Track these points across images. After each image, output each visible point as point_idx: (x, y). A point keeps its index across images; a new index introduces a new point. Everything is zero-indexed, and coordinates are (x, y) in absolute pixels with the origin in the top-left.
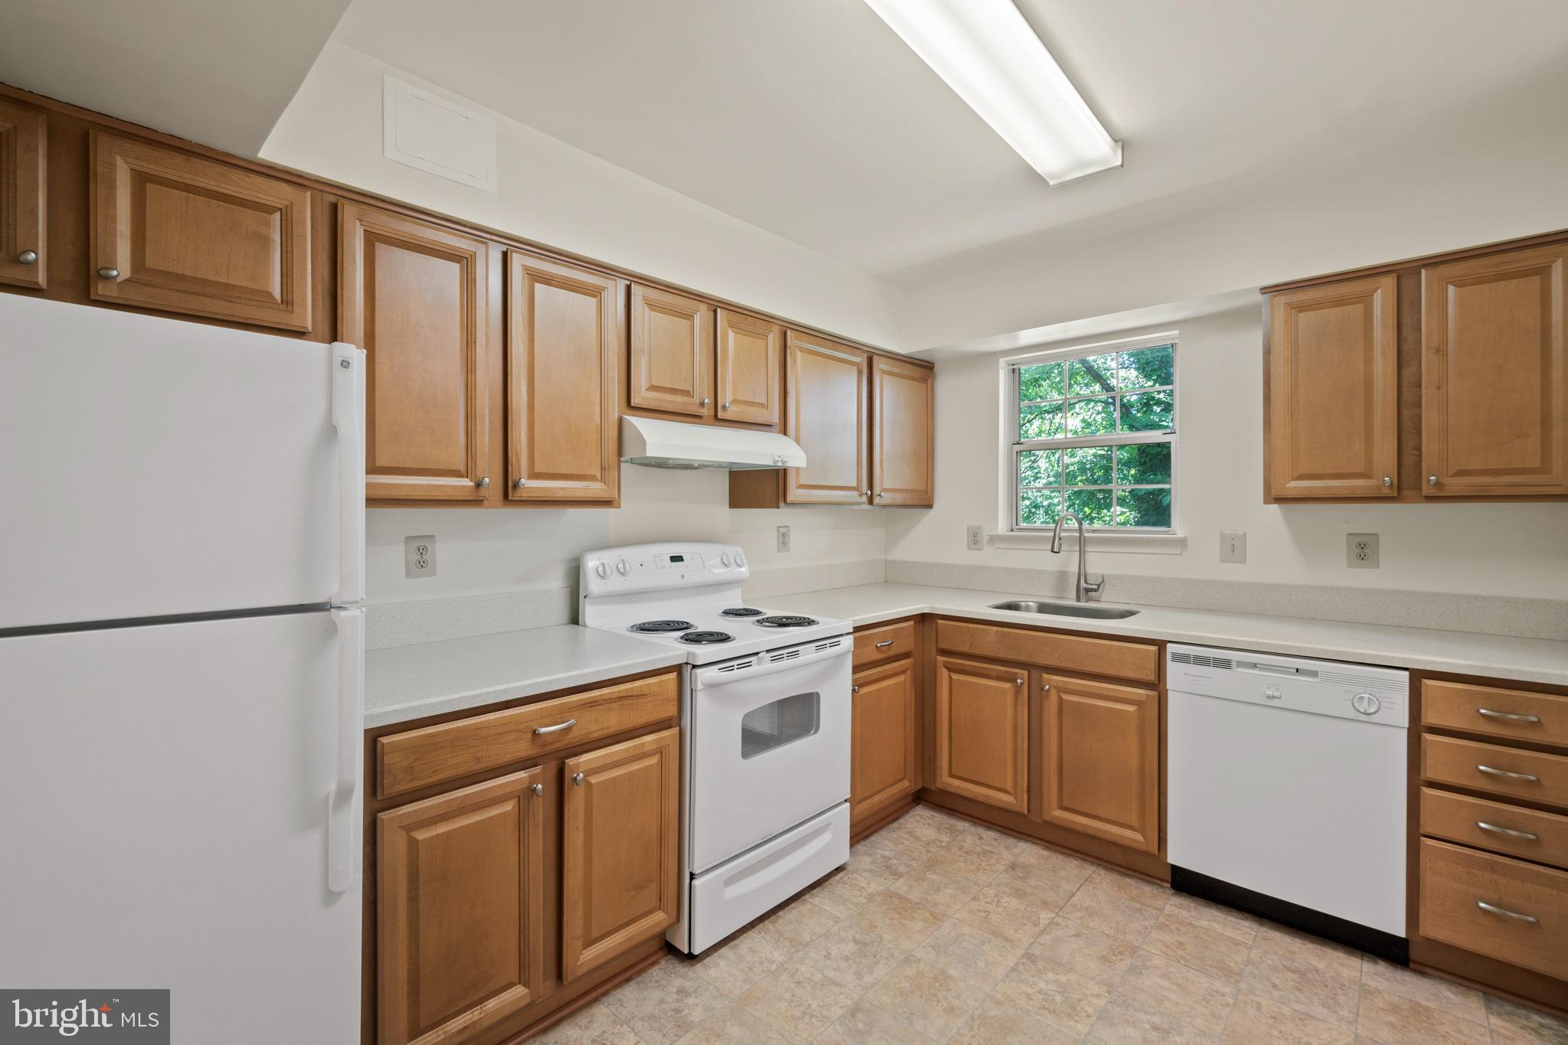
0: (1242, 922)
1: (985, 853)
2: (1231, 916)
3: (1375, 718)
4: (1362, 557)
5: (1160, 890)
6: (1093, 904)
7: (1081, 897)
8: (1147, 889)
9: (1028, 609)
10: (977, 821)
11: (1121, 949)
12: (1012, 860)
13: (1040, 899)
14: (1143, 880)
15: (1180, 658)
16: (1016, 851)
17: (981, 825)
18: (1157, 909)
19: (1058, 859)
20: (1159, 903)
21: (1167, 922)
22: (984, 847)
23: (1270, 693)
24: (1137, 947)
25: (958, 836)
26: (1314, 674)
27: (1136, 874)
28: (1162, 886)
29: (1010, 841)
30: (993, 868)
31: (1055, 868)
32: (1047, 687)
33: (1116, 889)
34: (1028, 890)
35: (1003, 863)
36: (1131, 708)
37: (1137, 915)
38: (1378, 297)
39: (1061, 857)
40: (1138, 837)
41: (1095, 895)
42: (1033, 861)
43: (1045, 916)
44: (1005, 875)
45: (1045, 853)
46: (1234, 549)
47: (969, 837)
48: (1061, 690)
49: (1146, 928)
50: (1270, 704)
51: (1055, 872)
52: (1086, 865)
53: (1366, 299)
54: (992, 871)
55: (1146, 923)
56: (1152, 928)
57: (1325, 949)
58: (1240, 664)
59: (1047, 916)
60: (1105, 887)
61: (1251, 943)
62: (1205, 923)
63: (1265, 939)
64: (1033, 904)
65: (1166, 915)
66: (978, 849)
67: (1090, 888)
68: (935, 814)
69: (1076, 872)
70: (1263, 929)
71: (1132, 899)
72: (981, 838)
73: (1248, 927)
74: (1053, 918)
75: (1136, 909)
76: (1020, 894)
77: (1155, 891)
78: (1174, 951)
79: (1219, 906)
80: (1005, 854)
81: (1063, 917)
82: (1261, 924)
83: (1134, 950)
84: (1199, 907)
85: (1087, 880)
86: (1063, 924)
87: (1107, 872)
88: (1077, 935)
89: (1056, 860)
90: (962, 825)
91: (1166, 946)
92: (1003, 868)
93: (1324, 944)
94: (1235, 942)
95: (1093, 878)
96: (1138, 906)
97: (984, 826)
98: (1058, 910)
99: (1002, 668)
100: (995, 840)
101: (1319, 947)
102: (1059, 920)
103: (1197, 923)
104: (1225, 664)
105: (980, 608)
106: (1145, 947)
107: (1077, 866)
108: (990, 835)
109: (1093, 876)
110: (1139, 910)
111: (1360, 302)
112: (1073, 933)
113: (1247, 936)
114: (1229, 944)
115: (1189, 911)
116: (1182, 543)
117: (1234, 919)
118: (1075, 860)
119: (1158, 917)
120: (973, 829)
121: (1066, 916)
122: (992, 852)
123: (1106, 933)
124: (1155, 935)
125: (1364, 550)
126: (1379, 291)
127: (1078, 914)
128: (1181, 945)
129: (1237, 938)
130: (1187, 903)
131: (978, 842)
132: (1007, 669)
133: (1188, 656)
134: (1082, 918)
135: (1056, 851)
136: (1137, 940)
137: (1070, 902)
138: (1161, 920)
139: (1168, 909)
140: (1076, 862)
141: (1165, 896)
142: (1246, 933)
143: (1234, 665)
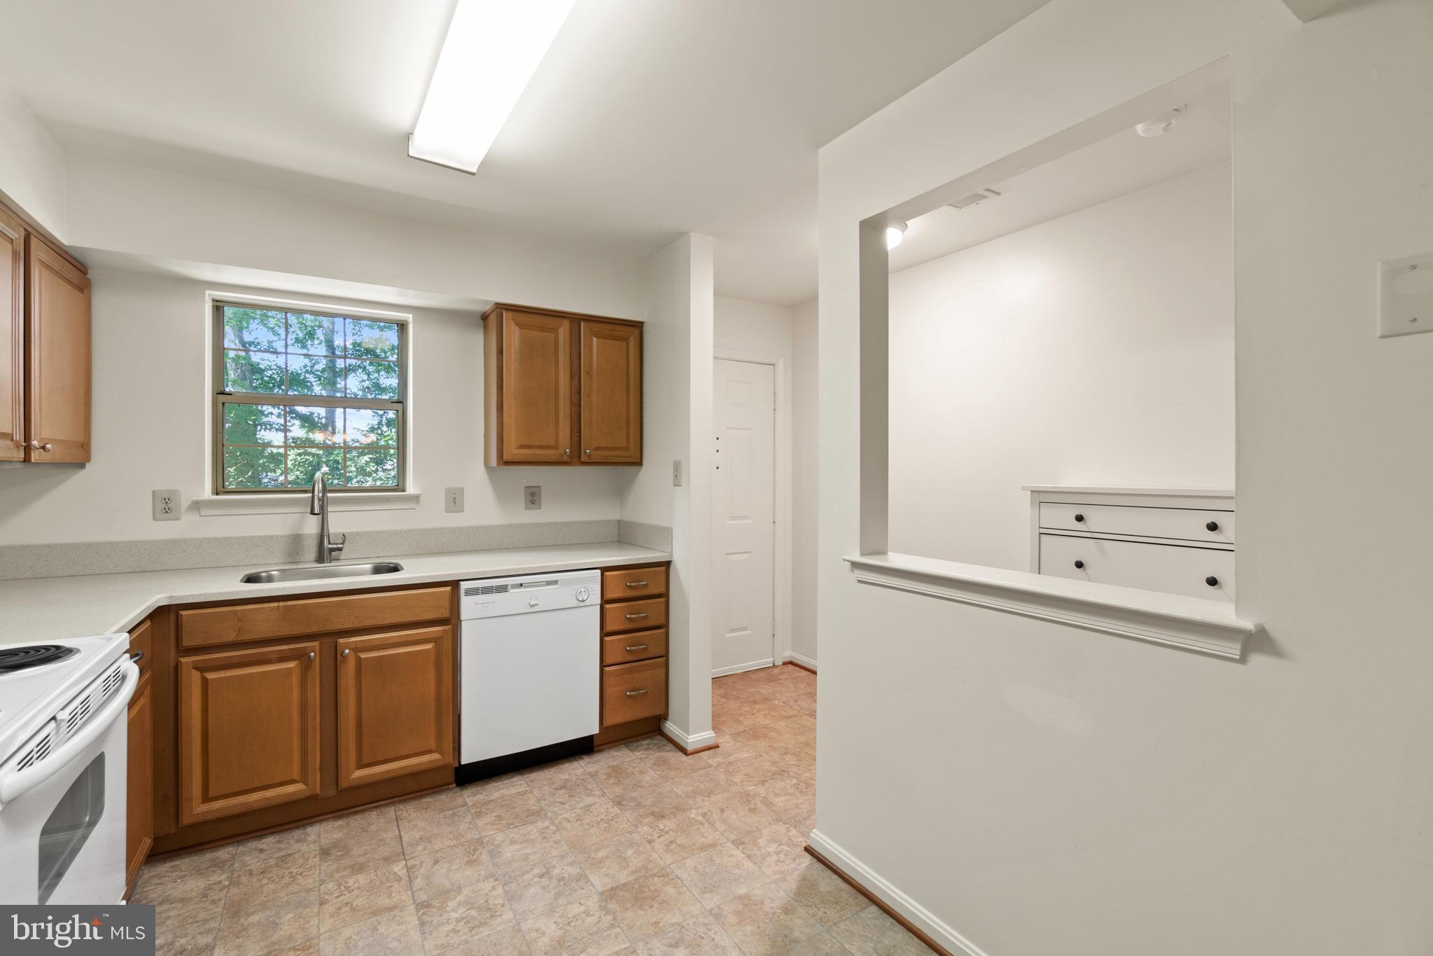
0: (513, 780)
1: (283, 859)
2: (504, 780)
3: (587, 603)
4: (533, 502)
5: (451, 792)
6: (422, 833)
7: (407, 835)
8: (443, 797)
9: (270, 579)
10: (238, 839)
11: (473, 848)
12: (318, 849)
13: (379, 860)
14: (434, 793)
15: (470, 592)
16: (312, 838)
17: (248, 840)
18: (463, 806)
19: (357, 820)
20: (460, 801)
21: (478, 810)
22: (276, 856)
23: (532, 603)
24: (479, 838)
25: (232, 865)
26: (555, 582)
27: (428, 792)
28: (450, 789)
29: (297, 834)
30: (307, 867)
31: (362, 828)
32: (347, 651)
33: (424, 811)
34: (362, 860)
35: (312, 855)
36: (429, 646)
37: (456, 818)
38: (561, 331)
39: (358, 817)
40: (436, 756)
41: (414, 825)
42: (338, 835)
43: (399, 868)
44: (326, 864)
45: (340, 822)
46: (455, 500)
47: (247, 858)
48: (357, 649)
49: (471, 823)
50: (533, 610)
51: (367, 831)
52: (385, 810)
53: (555, 330)
54: (310, 869)
55: (467, 820)
56: (473, 819)
57: (559, 767)
58: (514, 586)
59: (401, 866)
60: (415, 815)
61: (528, 789)
62: (496, 795)
63: (532, 781)
64: (379, 867)
65: (472, 805)
66: (272, 862)
67: (407, 824)
68: (177, 863)
69: (382, 820)
70: (526, 776)
71: (442, 811)
72: (261, 851)
73: (518, 781)
74: (406, 864)
75: (451, 815)
76: (359, 868)
77: (449, 795)
78: (499, 824)
79: (493, 779)
80: (304, 847)
81: (412, 858)
82: (522, 774)
83: (480, 842)
84: (483, 787)
85: (397, 819)
86: (417, 863)
87: (404, 805)
88: (436, 862)
89: (357, 821)
90: (224, 853)
91: (493, 825)
92: (317, 859)
93: (557, 764)
94: (523, 794)
95: (400, 816)
96: (450, 812)
97: (252, 838)
98: (403, 857)
99: (285, 647)
100: (279, 842)
101: (557, 768)
102: (410, 863)
103: (493, 798)
104: (503, 589)
105: (231, 586)
106: (483, 834)
107: (378, 815)
108: (268, 842)
109: (398, 814)
110: (454, 814)
111: (553, 332)
112: (431, 863)
113: (523, 786)
114: (521, 797)
115: (482, 794)
116: (416, 498)
117: (508, 781)
118: (372, 811)
119: (469, 810)
120: (241, 849)
121: (412, 856)
122: (290, 855)
123: (452, 845)
124: (480, 823)
125: (533, 497)
126: (562, 328)
127: (420, 848)
128: (499, 817)
129: (520, 790)
130: (474, 790)
131: (262, 856)
132: (292, 646)
133: (478, 589)
134: (425, 849)
135: (348, 815)
136: (474, 834)
137: (404, 844)
138: (473, 811)
139: (469, 801)
140: (373, 813)
141: (458, 794)
142: (521, 785)
143: (509, 587)
